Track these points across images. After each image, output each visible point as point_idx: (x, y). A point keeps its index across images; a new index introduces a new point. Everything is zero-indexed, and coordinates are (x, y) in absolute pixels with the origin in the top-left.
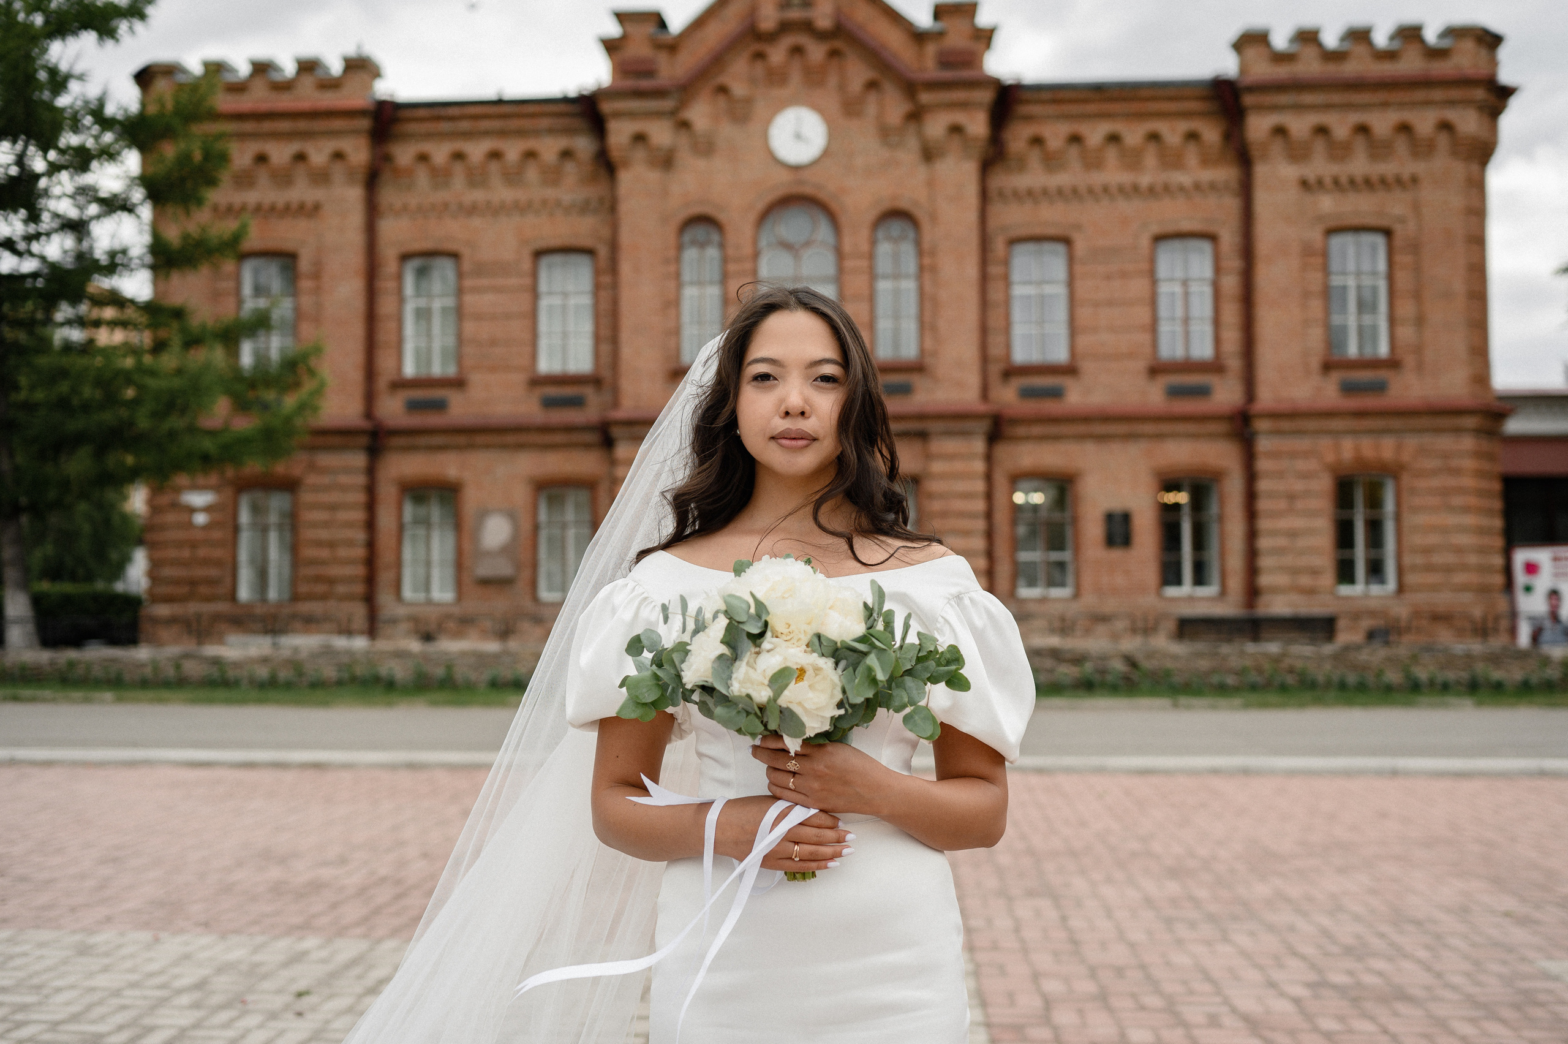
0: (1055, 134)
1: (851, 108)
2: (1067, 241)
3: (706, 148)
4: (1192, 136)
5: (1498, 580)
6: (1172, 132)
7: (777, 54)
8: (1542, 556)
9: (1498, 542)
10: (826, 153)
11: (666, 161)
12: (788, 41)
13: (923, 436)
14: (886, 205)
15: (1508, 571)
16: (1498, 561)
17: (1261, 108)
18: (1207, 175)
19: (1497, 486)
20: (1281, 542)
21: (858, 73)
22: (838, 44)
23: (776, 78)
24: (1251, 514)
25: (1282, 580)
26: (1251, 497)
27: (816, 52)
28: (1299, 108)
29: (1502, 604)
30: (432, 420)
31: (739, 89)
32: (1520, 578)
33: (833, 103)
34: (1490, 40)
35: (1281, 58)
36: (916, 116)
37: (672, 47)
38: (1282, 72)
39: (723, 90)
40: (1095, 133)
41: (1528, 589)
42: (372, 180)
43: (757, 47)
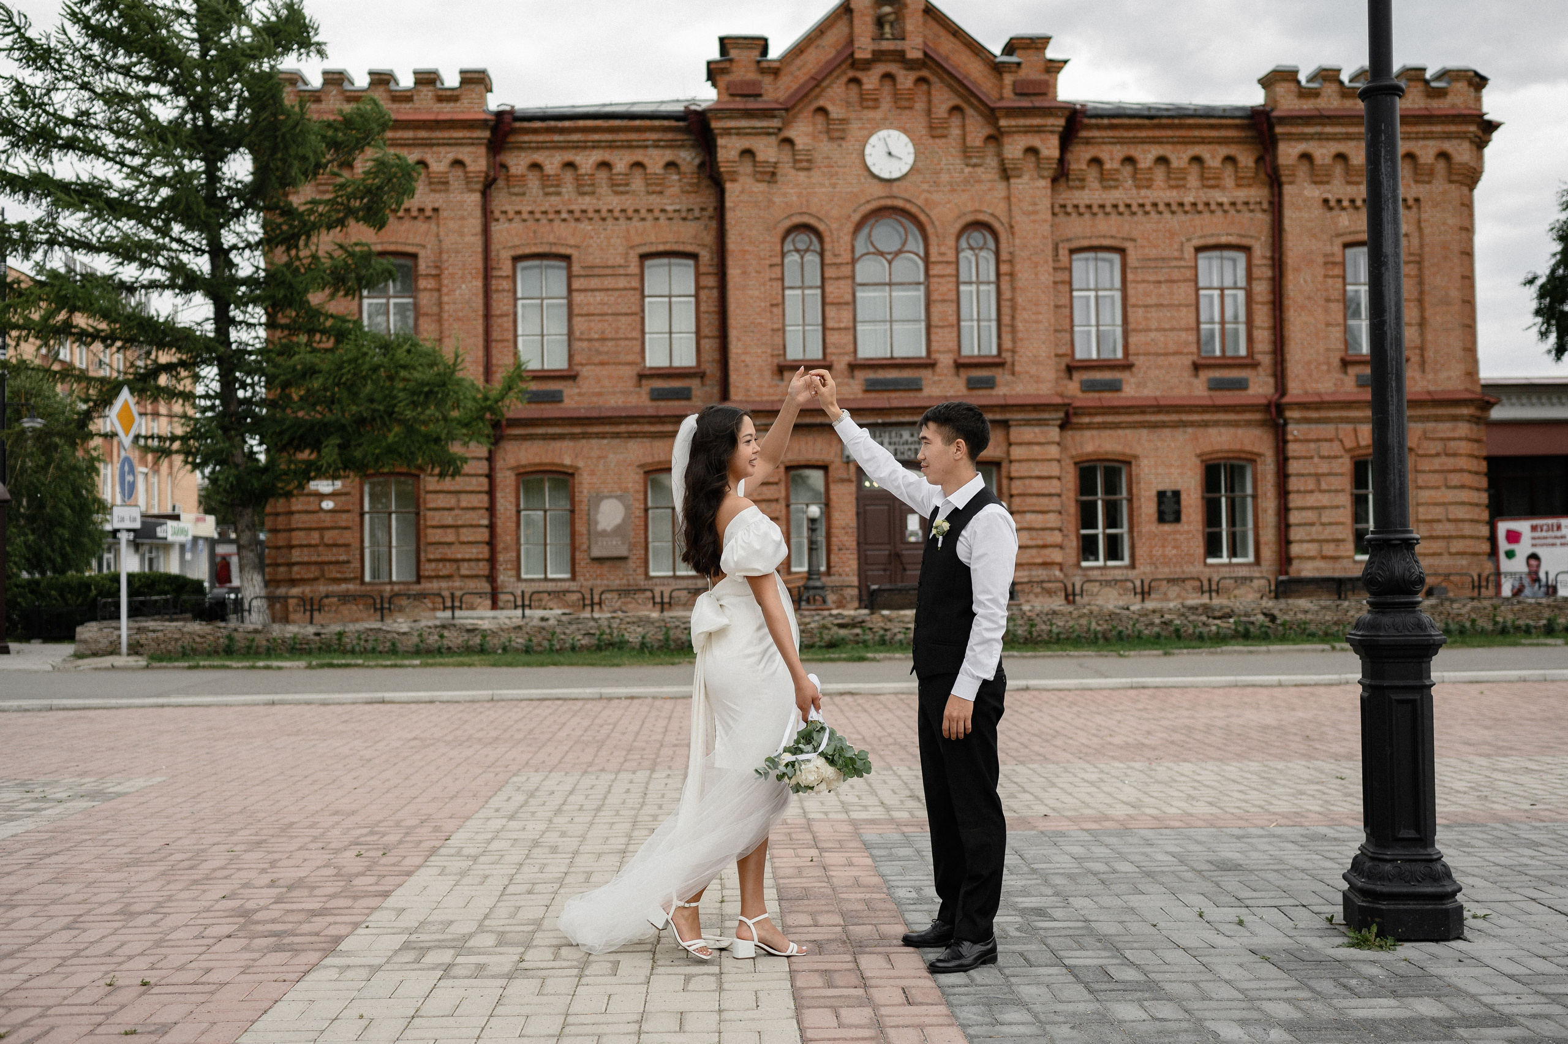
0: (1111, 156)
1: (936, 130)
2: (1122, 251)
3: (805, 163)
4: (1230, 159)
5: (1486, 547)
6: (1213, 156)
7: (871, 80)
8: (1523, 526)
9: (1485, 515)
10: (913, 169)
11: (771, 175)
12: (880, 69)
13: (1005, 424)
14: (969, 218)
15: (1493, 539)
16: (1485, 531)
17: (1290, 137)
18: (1241, 194)
19: (1483, 466)
20: (1310, 516)
21: (943, 99)
22: (925, 73)
23: (868, 101)
24: (1283, 493)
25: (1311, 549)
26: (1283, 477)
27: (906, 79)
28: (1321, 137)
29: (1488, 567)
30: (548, 410)
31: (836, 111)
32: (1503, 545)
33: (920, 125)
34: (1478, 82)
35: (1304, 94)
36: (995, 138)
37: (775, 71)
38: (1308, 106)
39: (822, 111)
40: (1146, 156)
41: (1510, 554)
42: (487, 187)
43: (851, 74)
